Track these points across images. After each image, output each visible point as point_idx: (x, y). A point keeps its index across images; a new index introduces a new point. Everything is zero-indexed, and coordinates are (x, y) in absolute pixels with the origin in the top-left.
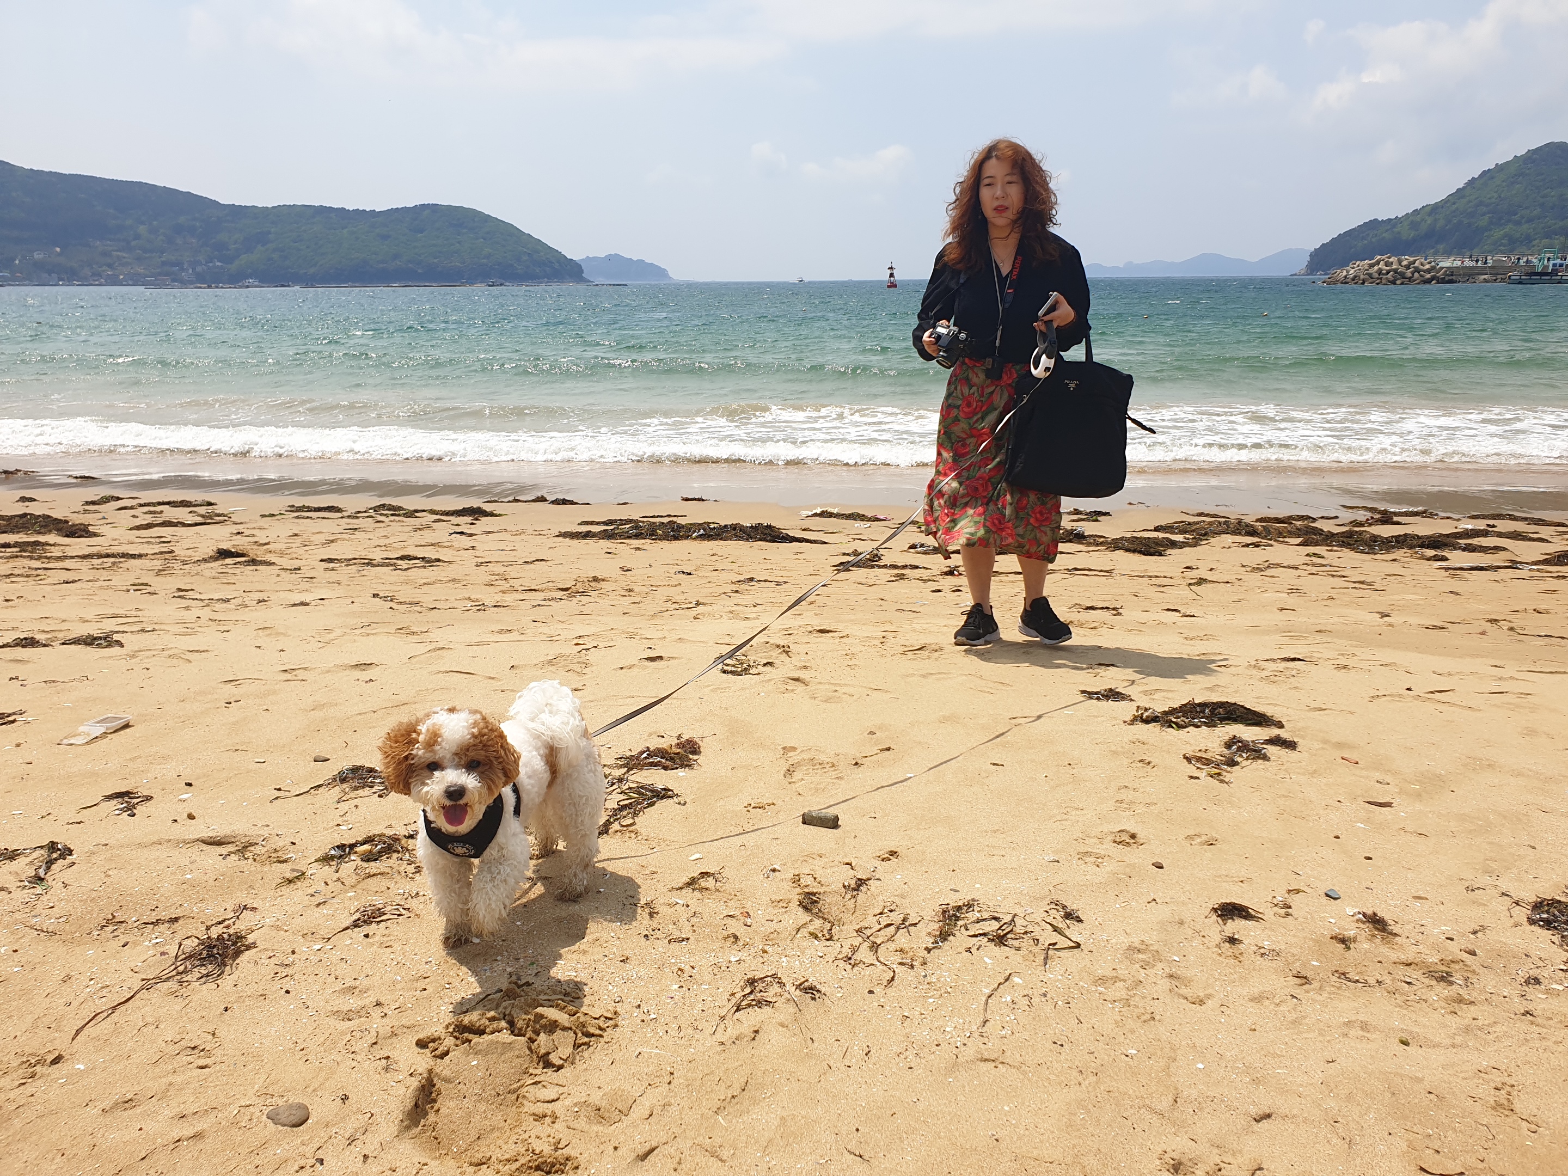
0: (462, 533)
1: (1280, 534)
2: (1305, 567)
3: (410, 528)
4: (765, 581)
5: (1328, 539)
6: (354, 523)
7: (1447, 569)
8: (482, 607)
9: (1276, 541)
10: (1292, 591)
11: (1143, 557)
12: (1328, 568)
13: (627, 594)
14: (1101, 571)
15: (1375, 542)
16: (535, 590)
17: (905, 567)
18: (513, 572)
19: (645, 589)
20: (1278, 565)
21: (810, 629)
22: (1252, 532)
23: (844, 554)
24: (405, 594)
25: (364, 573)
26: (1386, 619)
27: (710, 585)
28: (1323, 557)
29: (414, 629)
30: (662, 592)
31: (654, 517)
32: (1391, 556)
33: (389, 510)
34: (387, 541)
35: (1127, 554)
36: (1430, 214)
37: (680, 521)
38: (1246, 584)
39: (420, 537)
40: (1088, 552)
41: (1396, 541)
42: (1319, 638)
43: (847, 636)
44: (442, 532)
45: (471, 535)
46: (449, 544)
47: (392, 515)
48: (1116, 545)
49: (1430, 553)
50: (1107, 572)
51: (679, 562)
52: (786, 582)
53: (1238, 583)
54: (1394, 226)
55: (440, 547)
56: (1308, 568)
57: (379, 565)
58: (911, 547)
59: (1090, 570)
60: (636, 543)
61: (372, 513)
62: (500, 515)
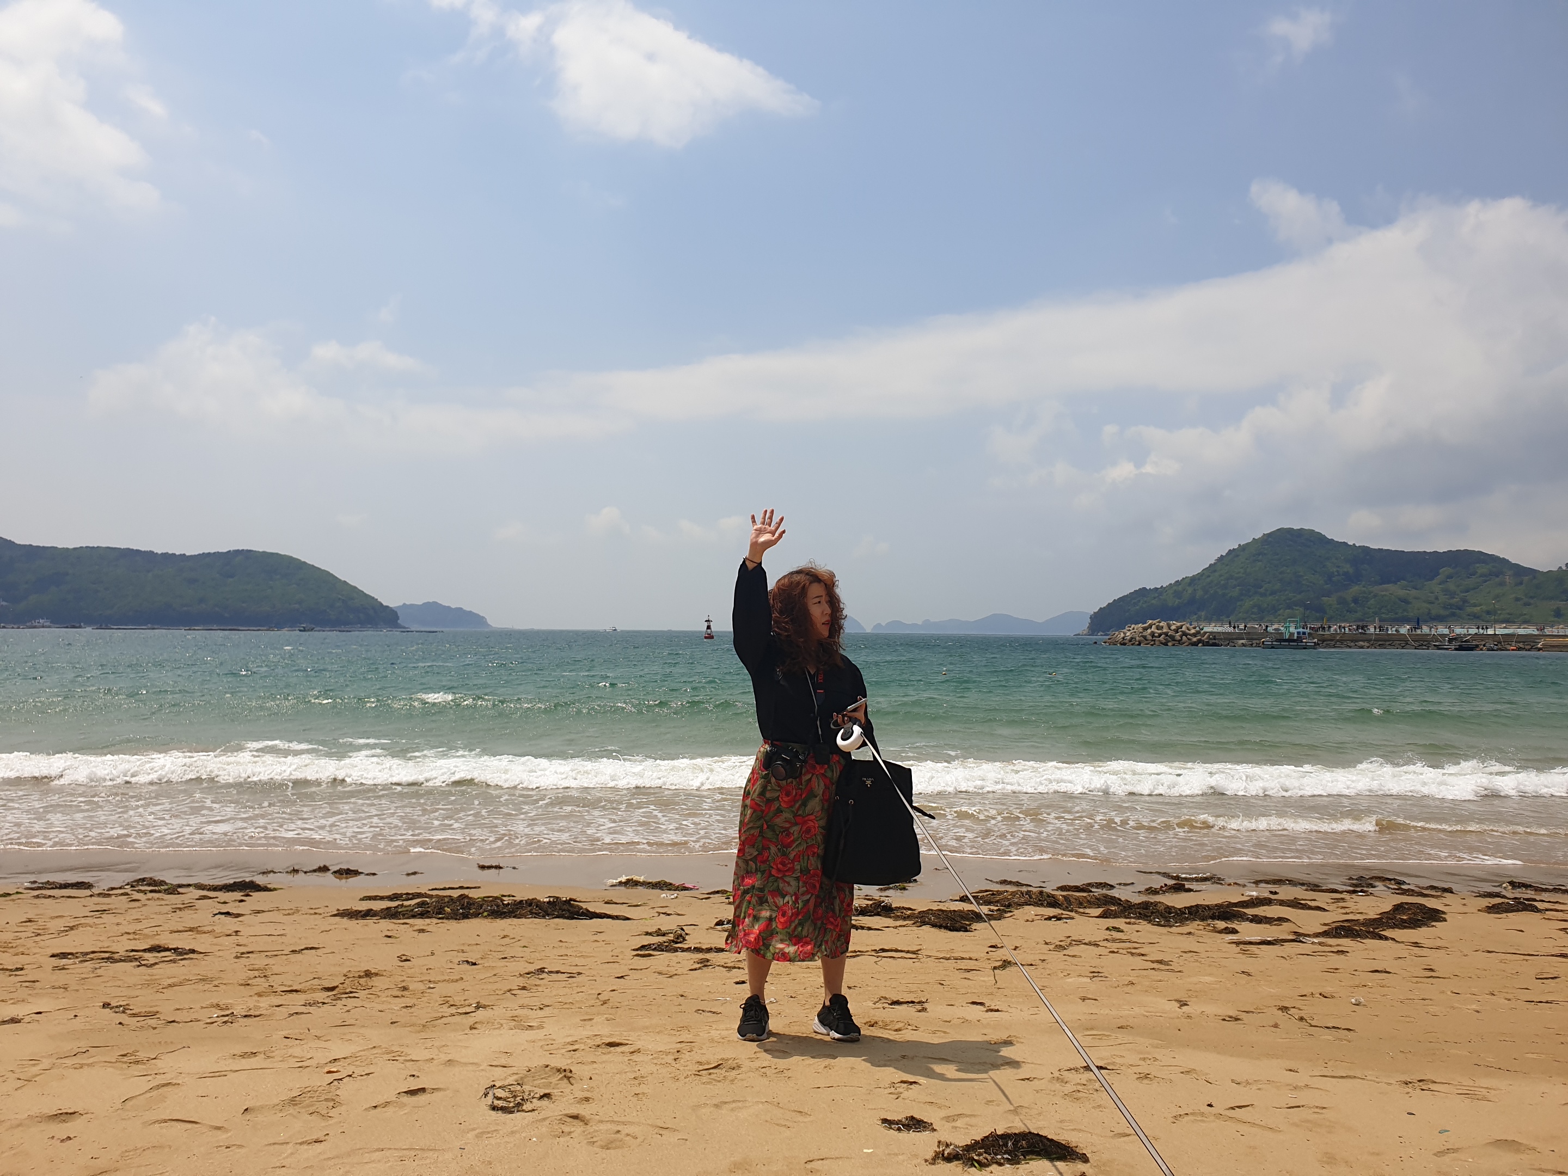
0: (228, 914)
1: (1080, 904)
2: (1105, 944)
3: (169, 908)
4: (557, 972)
5: (1126, 910)
6: (104, 902)
7: (1238, 943)
8: (230, 1018)
9: (1076, 912)
10: (1095, 974)
11: (949, 932)
12: (1128, 945)
13: (399, 993)
14: (908, 952)
15: (1170, 913)
16: (296, 991)
17: (709, 950)
18: (276, 965)
19: (421, 987)
20: (1080, 942)
21: (598, 1041)
22: (1053, 903)
23: (647, 934)
24: (143, 1000)
25: (99, 972)
26: (1185, 1008)
27: (495, 978)
28: (1122, 931)
29: (142, 1055)
30: (442, 989)
31: (444, 889)
32: (1185, 929)
33: (149, 885)
34: (139, 926)
35: (933, 930)
36: (1190, 585)
37: (473, 894)
38: (1049, 966)
39: (180, 920)
40: (896, 927)
41: (1190, 913)
42: (1122, 1037)
43: (638, 1051)
44: (204, 914)
45: (238, 915)
46: (210, 928)
47: (151, 891)
48: (921, 919)
49: (1221, 924)
50: (913, 953)
51: (466, 948)
52: (579, 974)
53: (1042, 965)
54: (1161, 594)
55: (199, 932)
56: (1108, 944)
57: (121, 961)
58: (717, 924)
59: (897, 951)
60: (419, 923)
61: (128, 889)
62: (275, 889)
